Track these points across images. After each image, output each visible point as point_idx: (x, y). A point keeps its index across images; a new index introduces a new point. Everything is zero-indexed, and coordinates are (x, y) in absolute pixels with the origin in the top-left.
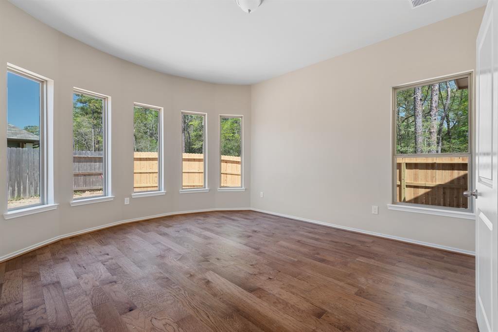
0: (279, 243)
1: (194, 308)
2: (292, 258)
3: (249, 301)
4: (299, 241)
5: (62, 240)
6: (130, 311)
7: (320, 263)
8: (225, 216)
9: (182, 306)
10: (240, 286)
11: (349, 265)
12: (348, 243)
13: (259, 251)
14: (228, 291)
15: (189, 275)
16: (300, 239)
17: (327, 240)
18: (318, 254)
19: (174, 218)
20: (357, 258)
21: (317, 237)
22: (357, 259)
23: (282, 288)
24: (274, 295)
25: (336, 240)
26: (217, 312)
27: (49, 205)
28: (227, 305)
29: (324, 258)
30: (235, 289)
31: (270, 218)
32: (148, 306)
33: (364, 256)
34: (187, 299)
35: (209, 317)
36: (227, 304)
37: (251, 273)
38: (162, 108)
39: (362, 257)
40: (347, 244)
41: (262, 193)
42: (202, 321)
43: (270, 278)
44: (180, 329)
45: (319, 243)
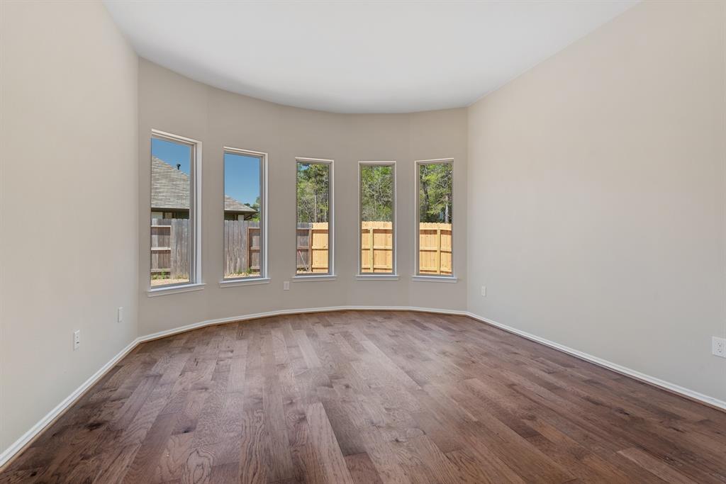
0: (470, 381)
1: (251, 453)
2: (470, 415)
3: (329, 470)
4: (512, 386)
5: (209, 326)
6: (185, 432)
7: (518, 438)
8: (417, 320)
9: (239, 446)
10: (339, 439)
11: (586, 459)
12: (628, 410)
13: (420, 388)
14: (316, 443)
15: (289, 402)
16: (516, 382)
17: (578, 395)
18: (532, 418)
19: (343, 315)
20: (623, 449)
21: (561, 383)
22: (620, 452)
23: (401, 465)
24: (377, 473)
25: (601, 399)
26: (271, 470)
27: (198, 284)
28: (294, 464)
29: (539, 430)
30: (328, 442)
31: (492, 333)
32: (208, 432)
33: (645, 450)
34: (254, 438)
35: (254, 474)
36: (296, 464)
37: (375, 421)
38: (333, 161)
39: (639, 451)
40: (622, 411)
41: (484, 288)
42: (241, 477)
43: (397, 441)
44: (208, 479)
45: (553, 396)
